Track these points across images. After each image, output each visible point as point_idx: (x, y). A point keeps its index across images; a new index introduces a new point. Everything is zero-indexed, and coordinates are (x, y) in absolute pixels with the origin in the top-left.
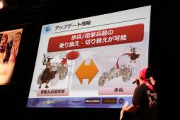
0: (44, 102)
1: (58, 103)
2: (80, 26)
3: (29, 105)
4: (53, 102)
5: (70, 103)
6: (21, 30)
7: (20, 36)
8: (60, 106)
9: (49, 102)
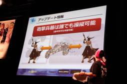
0: (29, 72)
1: (39, 73)
2: (56, 19)
3: (19, 74)
4: (36, 72)
5: (48, 72)
6: (14, 21)
7: (13, 25)
8: (40, 75)
9: (32, 72)
